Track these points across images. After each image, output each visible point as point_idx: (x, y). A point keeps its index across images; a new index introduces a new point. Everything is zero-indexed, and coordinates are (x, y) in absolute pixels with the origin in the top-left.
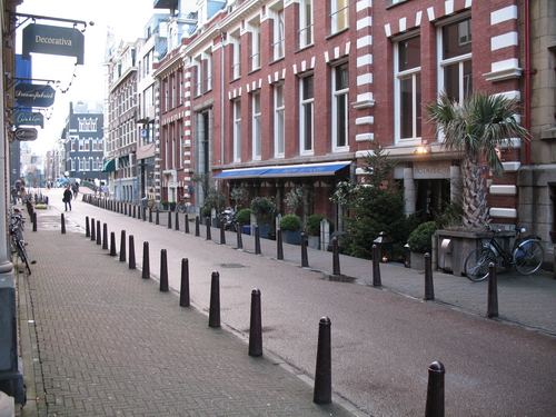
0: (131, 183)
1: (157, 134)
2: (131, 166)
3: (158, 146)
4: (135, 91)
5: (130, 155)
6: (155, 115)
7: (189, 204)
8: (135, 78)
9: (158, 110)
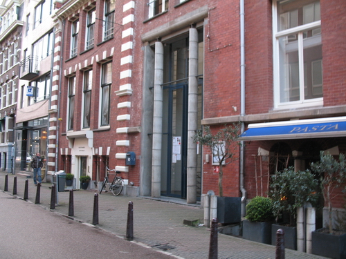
0: (6, 150)
1: (55, 88)
2: (7, 130)
3: (56, 102)
4: (20, 47)
5: (7, 119)
6: (53, 64)
7: (125, 182)
8: (19, 34)
9: (57, 58)
